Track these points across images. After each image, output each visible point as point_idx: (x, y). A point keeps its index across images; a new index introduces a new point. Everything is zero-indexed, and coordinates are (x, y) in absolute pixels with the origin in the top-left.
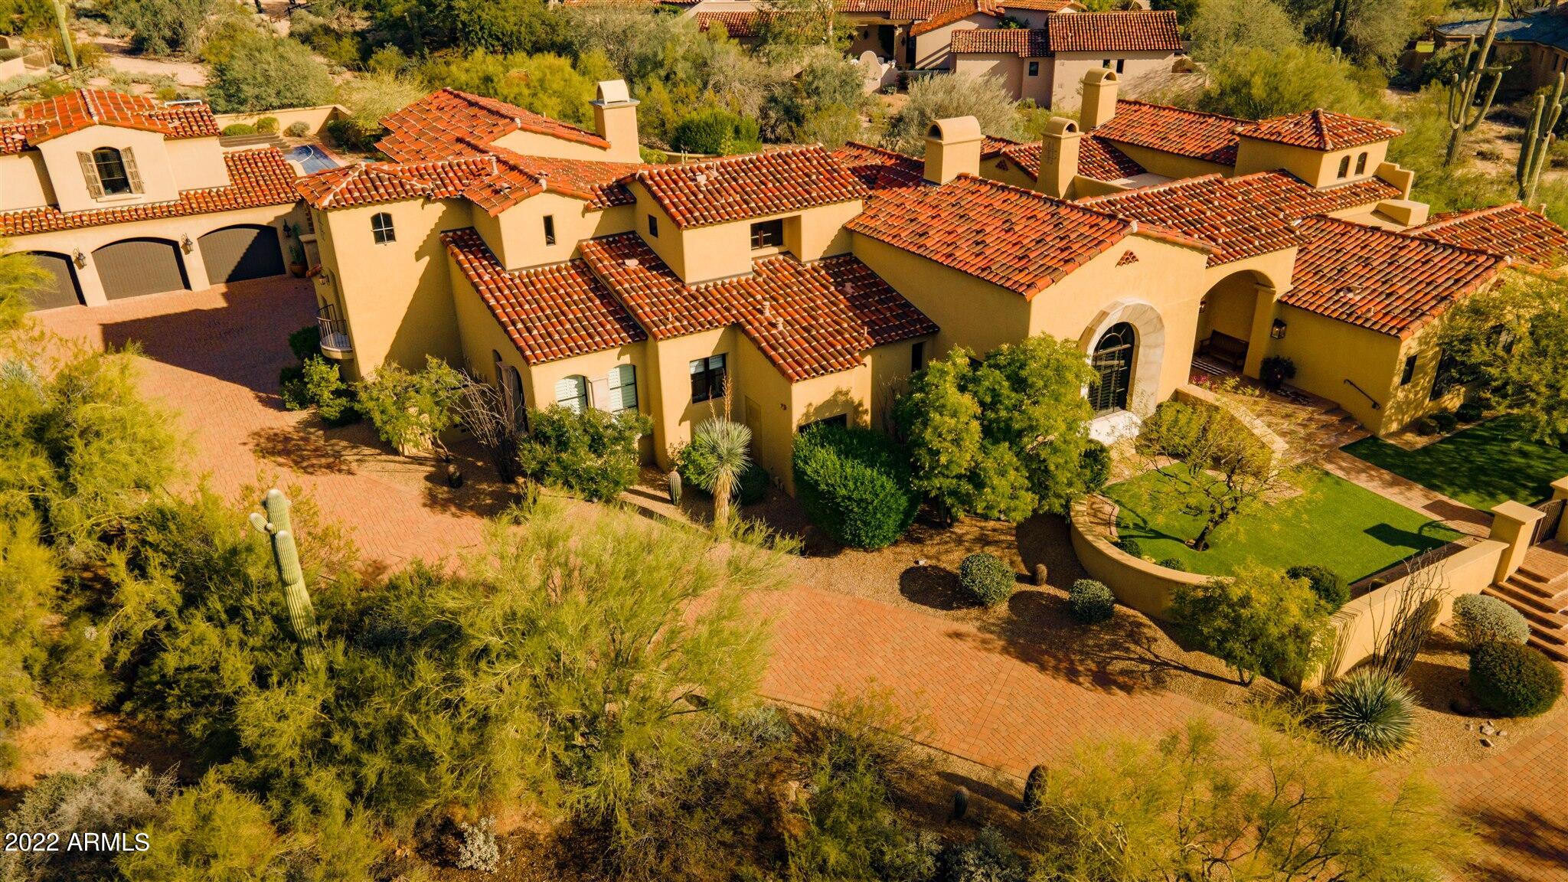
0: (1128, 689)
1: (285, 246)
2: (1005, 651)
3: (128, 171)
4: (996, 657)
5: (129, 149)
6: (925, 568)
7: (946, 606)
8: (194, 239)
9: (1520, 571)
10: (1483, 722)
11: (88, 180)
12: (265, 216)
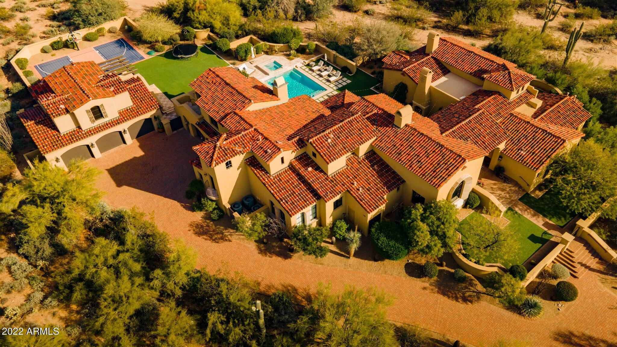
0: (471, 302)
1: (155, 123)
2: (438, 292)
3: (102, 112)
4: (436, 295)
5: (102, 105)
6: (411, 263)
7: (419, 277)
8: (126, 129)
9: (567, 249)
10: (558, 302)
11: (90, 118)
12: (148, 115)
